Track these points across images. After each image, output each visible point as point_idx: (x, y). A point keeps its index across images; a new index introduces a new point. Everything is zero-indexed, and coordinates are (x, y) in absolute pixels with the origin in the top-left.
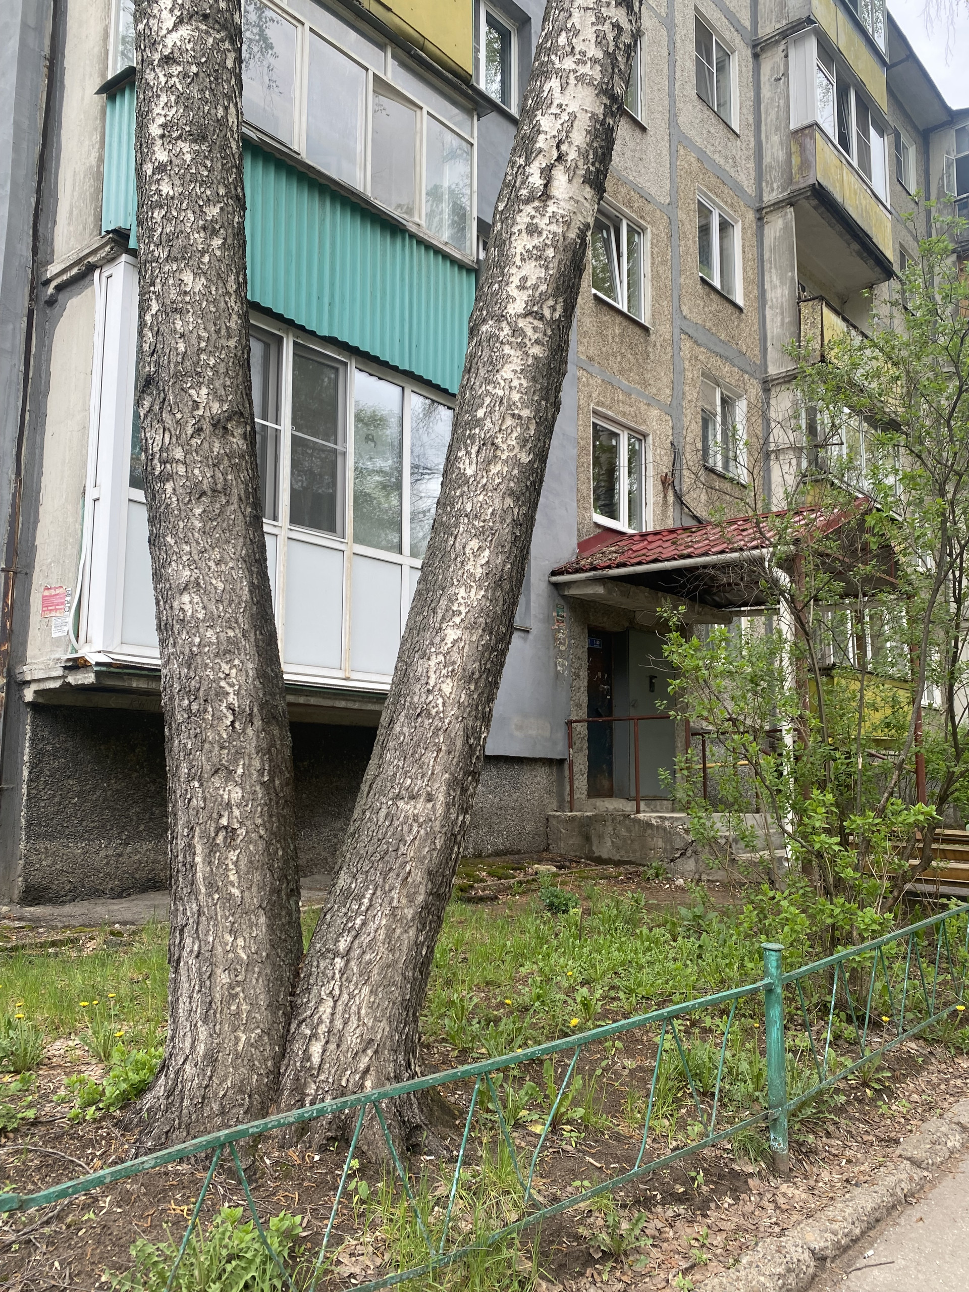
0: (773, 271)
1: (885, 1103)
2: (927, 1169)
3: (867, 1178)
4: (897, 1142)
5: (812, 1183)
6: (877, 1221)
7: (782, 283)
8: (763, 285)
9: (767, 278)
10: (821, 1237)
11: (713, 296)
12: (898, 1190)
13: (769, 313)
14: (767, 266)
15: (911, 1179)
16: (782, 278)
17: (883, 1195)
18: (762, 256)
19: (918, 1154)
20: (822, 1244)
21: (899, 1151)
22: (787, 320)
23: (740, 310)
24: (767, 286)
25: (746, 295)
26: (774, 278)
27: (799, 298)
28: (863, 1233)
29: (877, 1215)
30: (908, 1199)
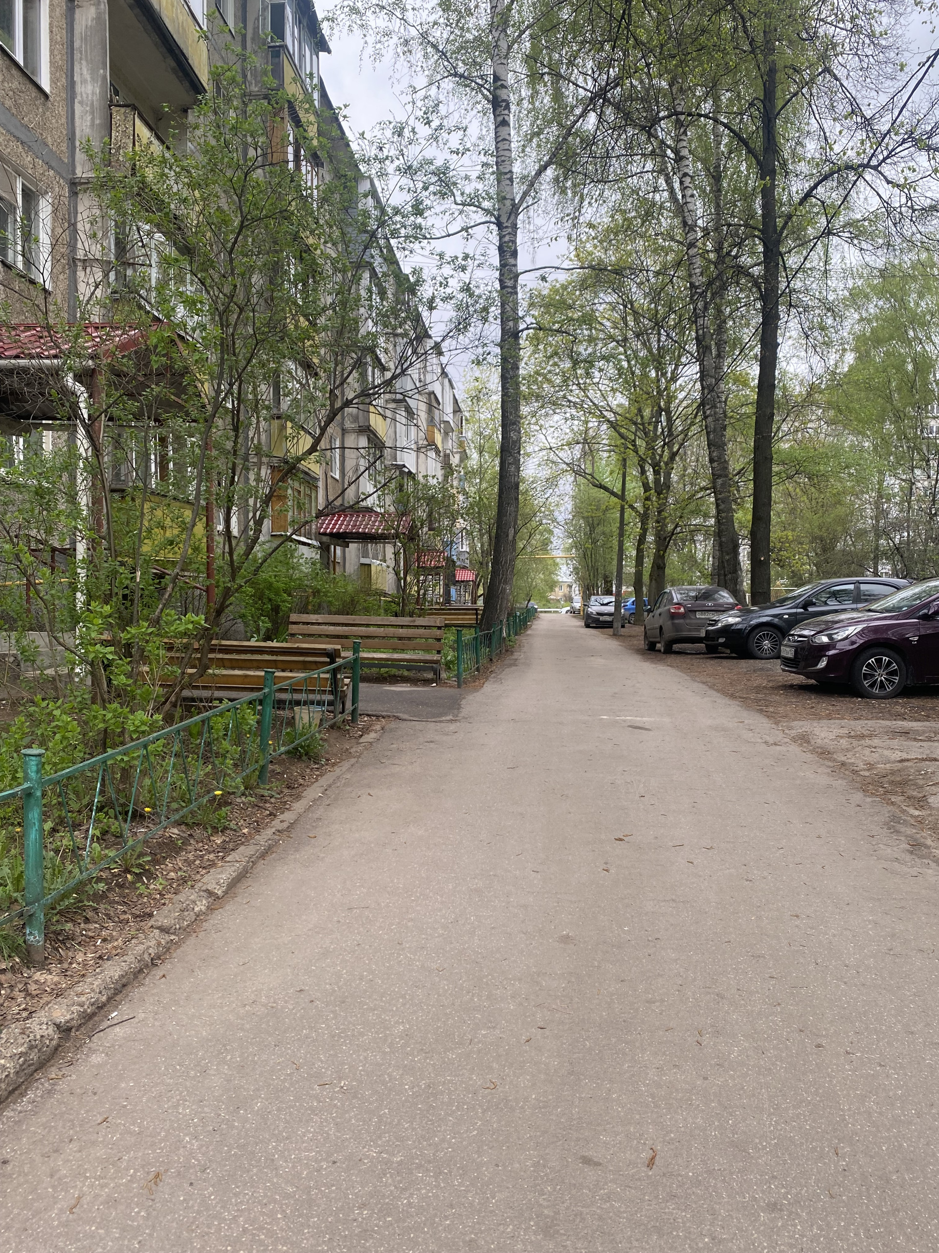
0: (84, 62)
1: (143, 883)
2: (174, 934)
3: (119, 951)
4: (151, 915)
5: (66, 965)
6: (124, 986)
7: (93, 79)
8: (72, 76)
9: (77, 68)
10: (68, 1011)
11: (14, 71)
12: (146, 956)
13: (78, 108)
14: (77, 56)
15: (159, 944)
16: (93, 72)
17: (131, 963)
18: (72, 42)
19: (166, 922)
20: (68, 1017)
21: (152, 922)
22: (97, 122)
23: (46, 96)
24: (77, 78)
25: (53, 81)
26: (85, 71)
27: (111, 101)
28: (109, 999)
29: (124, 980)
30: (154, 962)
